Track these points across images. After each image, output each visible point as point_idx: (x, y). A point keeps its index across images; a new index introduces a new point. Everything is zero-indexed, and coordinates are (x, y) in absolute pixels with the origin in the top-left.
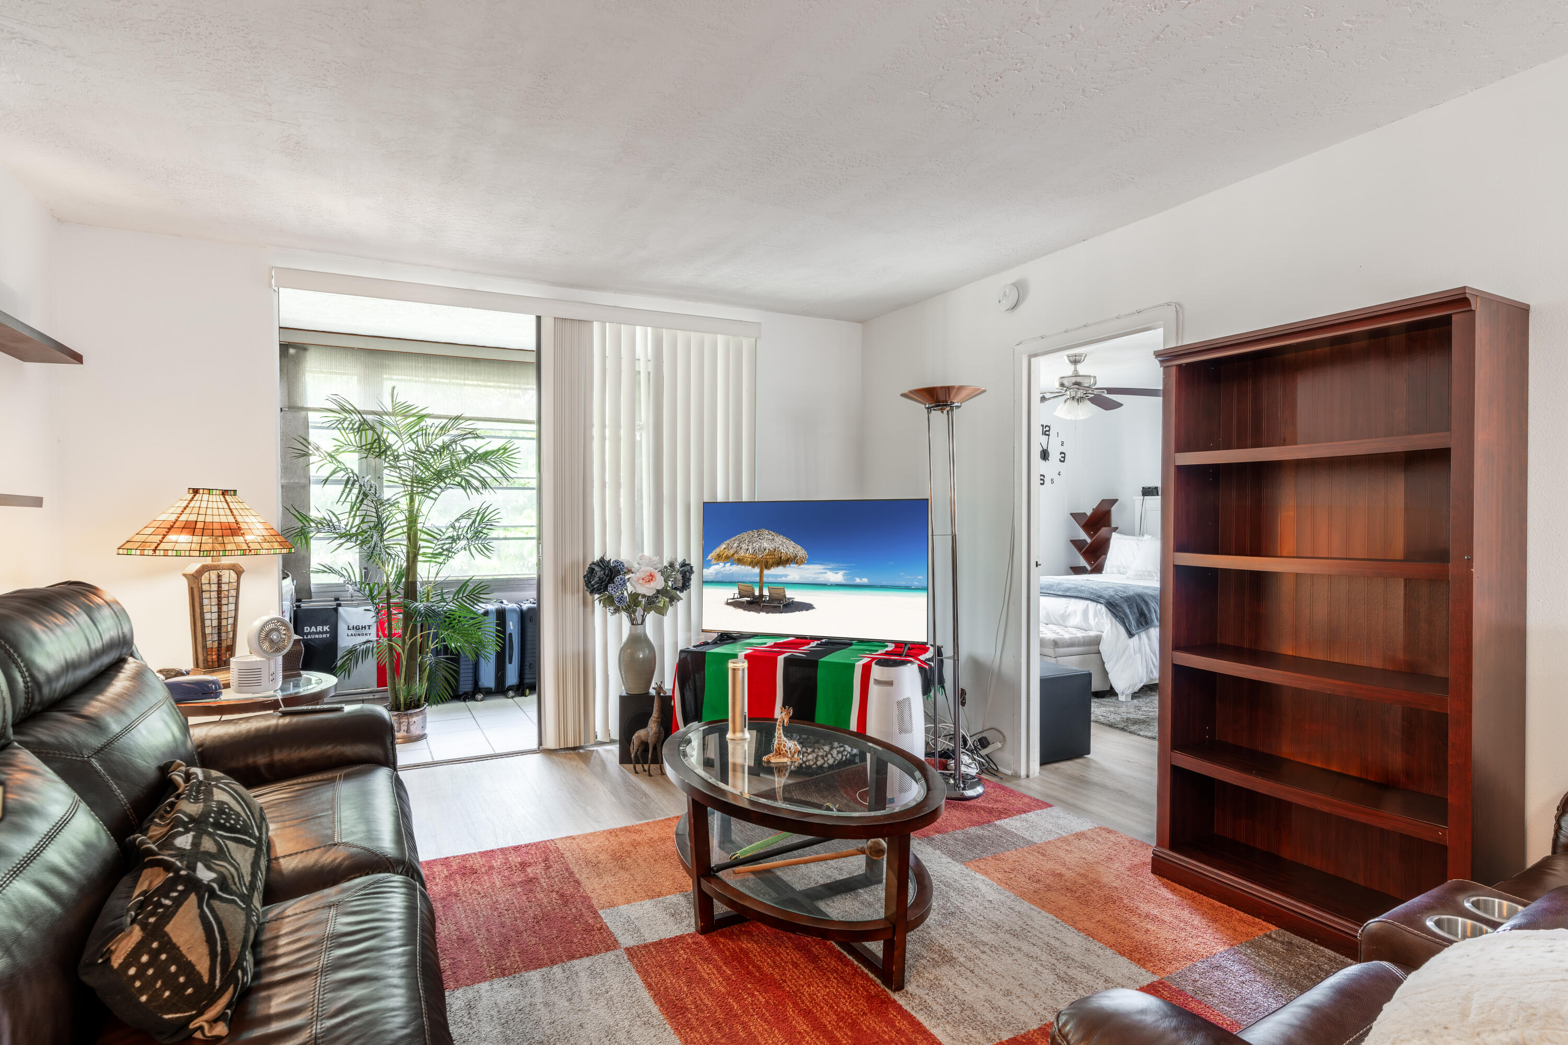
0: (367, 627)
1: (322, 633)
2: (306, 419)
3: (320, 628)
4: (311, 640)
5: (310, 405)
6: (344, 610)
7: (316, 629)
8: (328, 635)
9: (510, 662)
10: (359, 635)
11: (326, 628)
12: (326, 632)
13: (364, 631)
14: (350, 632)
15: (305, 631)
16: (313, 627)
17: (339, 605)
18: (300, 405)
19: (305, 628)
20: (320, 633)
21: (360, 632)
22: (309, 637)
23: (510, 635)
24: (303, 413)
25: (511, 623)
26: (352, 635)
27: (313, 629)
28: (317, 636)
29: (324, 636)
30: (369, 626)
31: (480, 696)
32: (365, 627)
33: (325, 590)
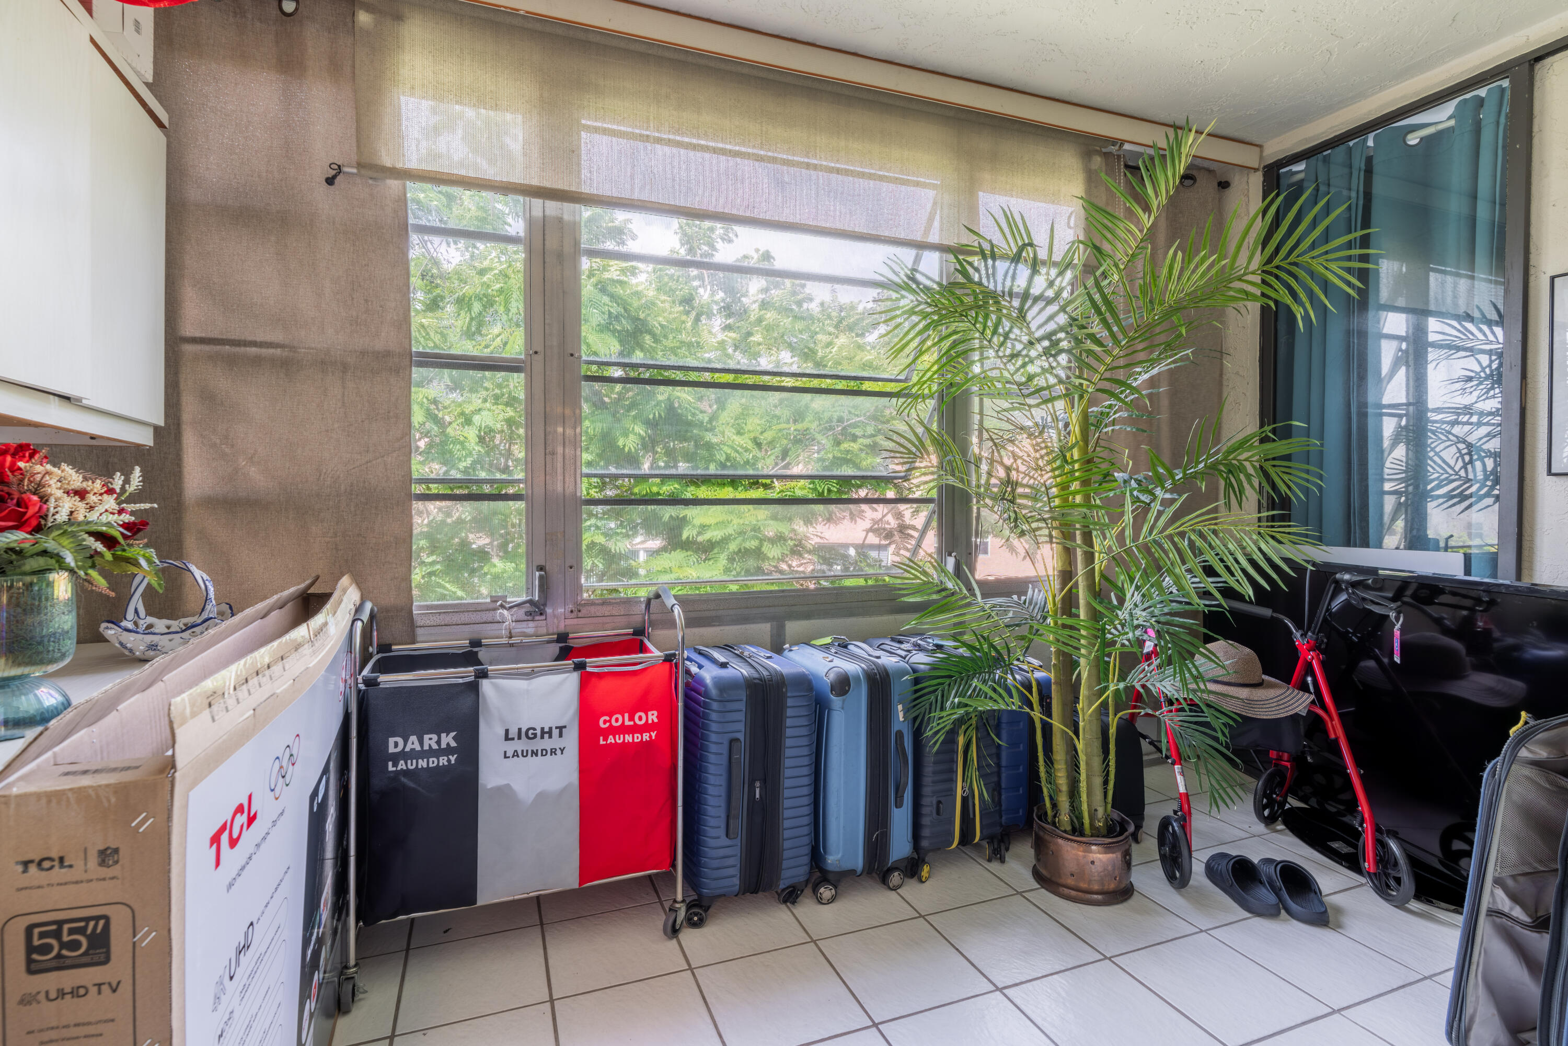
0: (555, 732)
1: (437, 753)
2: (402, 201)
3: (430, 740)
4: (406, 773)
5: (412, 160)
6: (496, 687)
7: (421, 744)
8: (453, 759)
9: (899, 805)
10: (535, 753)
11: (448, 739)
12: (449, 751)
13: (547, 744)
14: (511, 747)
15: (392, 749)
16: (413, 738)
17: (484, 675)
18: (387, 162)
19: (392, 741)
20: (431, 753)
21: (539, 744)
22: (402, 765)
23: (900, 734)
24: (393, 184)
25: (900, 707)
26: (515, 754)
27: (413, 743)
28: (423, 763)
29: (443, 761)
30: (561, 729)
31: (826, 892)
32: (550, 733)
33: (448, 619)
